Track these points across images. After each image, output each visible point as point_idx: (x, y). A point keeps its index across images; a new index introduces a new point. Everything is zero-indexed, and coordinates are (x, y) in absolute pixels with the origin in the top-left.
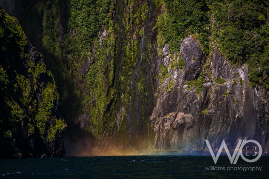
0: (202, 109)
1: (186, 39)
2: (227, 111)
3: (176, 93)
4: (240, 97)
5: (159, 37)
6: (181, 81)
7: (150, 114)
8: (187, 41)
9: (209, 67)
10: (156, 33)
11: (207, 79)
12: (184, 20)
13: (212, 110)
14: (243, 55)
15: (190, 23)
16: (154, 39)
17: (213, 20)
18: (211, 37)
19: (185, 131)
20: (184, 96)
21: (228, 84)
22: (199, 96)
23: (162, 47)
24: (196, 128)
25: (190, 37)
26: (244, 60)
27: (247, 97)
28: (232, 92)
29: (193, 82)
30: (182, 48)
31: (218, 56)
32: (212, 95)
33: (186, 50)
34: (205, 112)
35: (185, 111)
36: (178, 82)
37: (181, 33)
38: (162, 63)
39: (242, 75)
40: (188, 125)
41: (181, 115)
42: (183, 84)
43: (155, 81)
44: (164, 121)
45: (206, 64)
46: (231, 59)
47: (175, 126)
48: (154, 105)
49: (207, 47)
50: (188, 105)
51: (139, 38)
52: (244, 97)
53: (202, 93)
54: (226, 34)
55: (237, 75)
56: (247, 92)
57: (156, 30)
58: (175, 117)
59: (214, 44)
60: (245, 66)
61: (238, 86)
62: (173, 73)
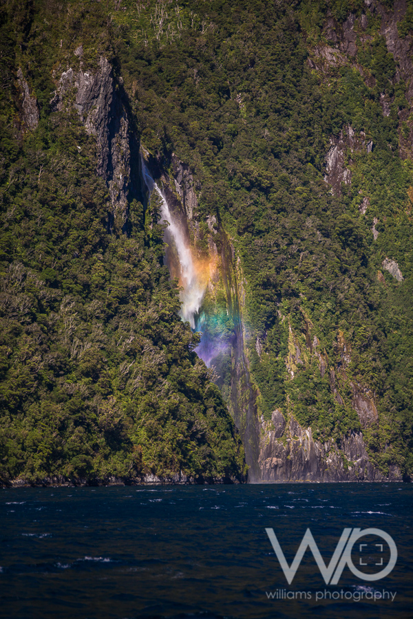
0: (287, 455)
1: (274, 412)
2: (301, 457)
3: (271, 446)
4: (307, 448)
5: (258, 410)
6: (273, 438)
7: (258, 459)
8: (275, 413)
9: (288, 429)
10: (256, 408)
11: (288, 436)
12: (273, 400)
13: (292, 456)
14: (308, 422)
15: (276, 402)
16: (256, 412)
17: (288, 399)
18: (288, 410)
19: (278, 469)
20: (276, 448)
21: (300, 439)
22: (285, 448)
23: (260, 417)
24: (285, 467)
25: (277, 411)
26: (309, 425)
27: (312, 448)
28: (303, 445)
29: (281, 439)
30: (273, 418)
31: (293, 422)
32: (291, 447)
33: (275, 418)
34: (289, 457)
35: (277, 457)
36: (271, 439)
37: (272, 408)
38: (261, 427)
39: (308, 435)
40: (280, 466)
41: (275, 459)
42: (275, 440)
43: (258, 438)
44: (266, 463)
45: (287, 428)
46: (302, 424)
47: (273, 466)
48: (259, 453)
49: (286, 416)
50: (279, 453)
51: (247, 411)
52: (309, 448)
53: (286, 445)
54: (298, 409)
55: (305, 434)
56: (312, 445)
57: (256, 406)
58: (272, 461)
59: (290, 415)
60: (309, 428)
61: (306, 441)
62: (268, 433)
